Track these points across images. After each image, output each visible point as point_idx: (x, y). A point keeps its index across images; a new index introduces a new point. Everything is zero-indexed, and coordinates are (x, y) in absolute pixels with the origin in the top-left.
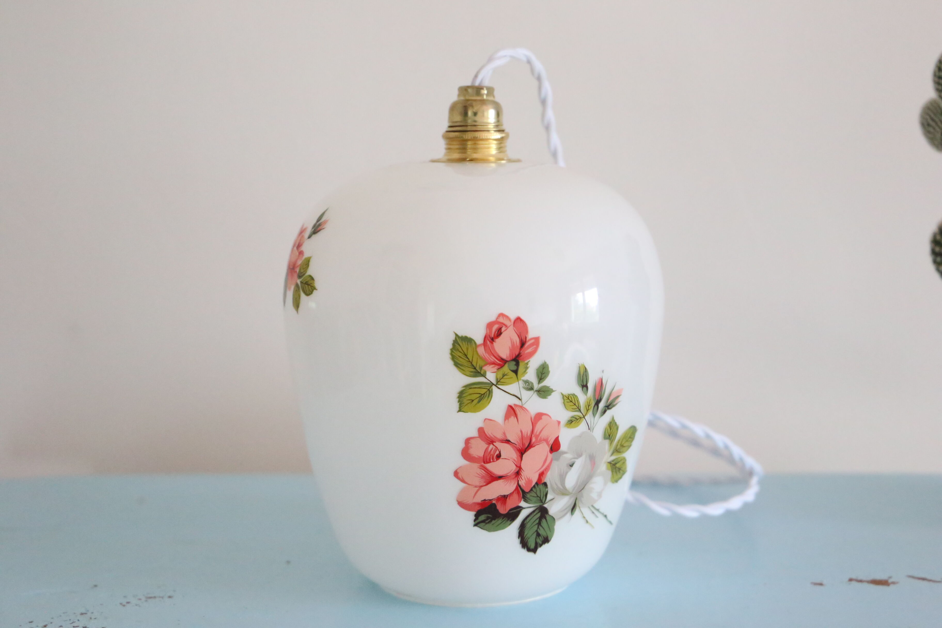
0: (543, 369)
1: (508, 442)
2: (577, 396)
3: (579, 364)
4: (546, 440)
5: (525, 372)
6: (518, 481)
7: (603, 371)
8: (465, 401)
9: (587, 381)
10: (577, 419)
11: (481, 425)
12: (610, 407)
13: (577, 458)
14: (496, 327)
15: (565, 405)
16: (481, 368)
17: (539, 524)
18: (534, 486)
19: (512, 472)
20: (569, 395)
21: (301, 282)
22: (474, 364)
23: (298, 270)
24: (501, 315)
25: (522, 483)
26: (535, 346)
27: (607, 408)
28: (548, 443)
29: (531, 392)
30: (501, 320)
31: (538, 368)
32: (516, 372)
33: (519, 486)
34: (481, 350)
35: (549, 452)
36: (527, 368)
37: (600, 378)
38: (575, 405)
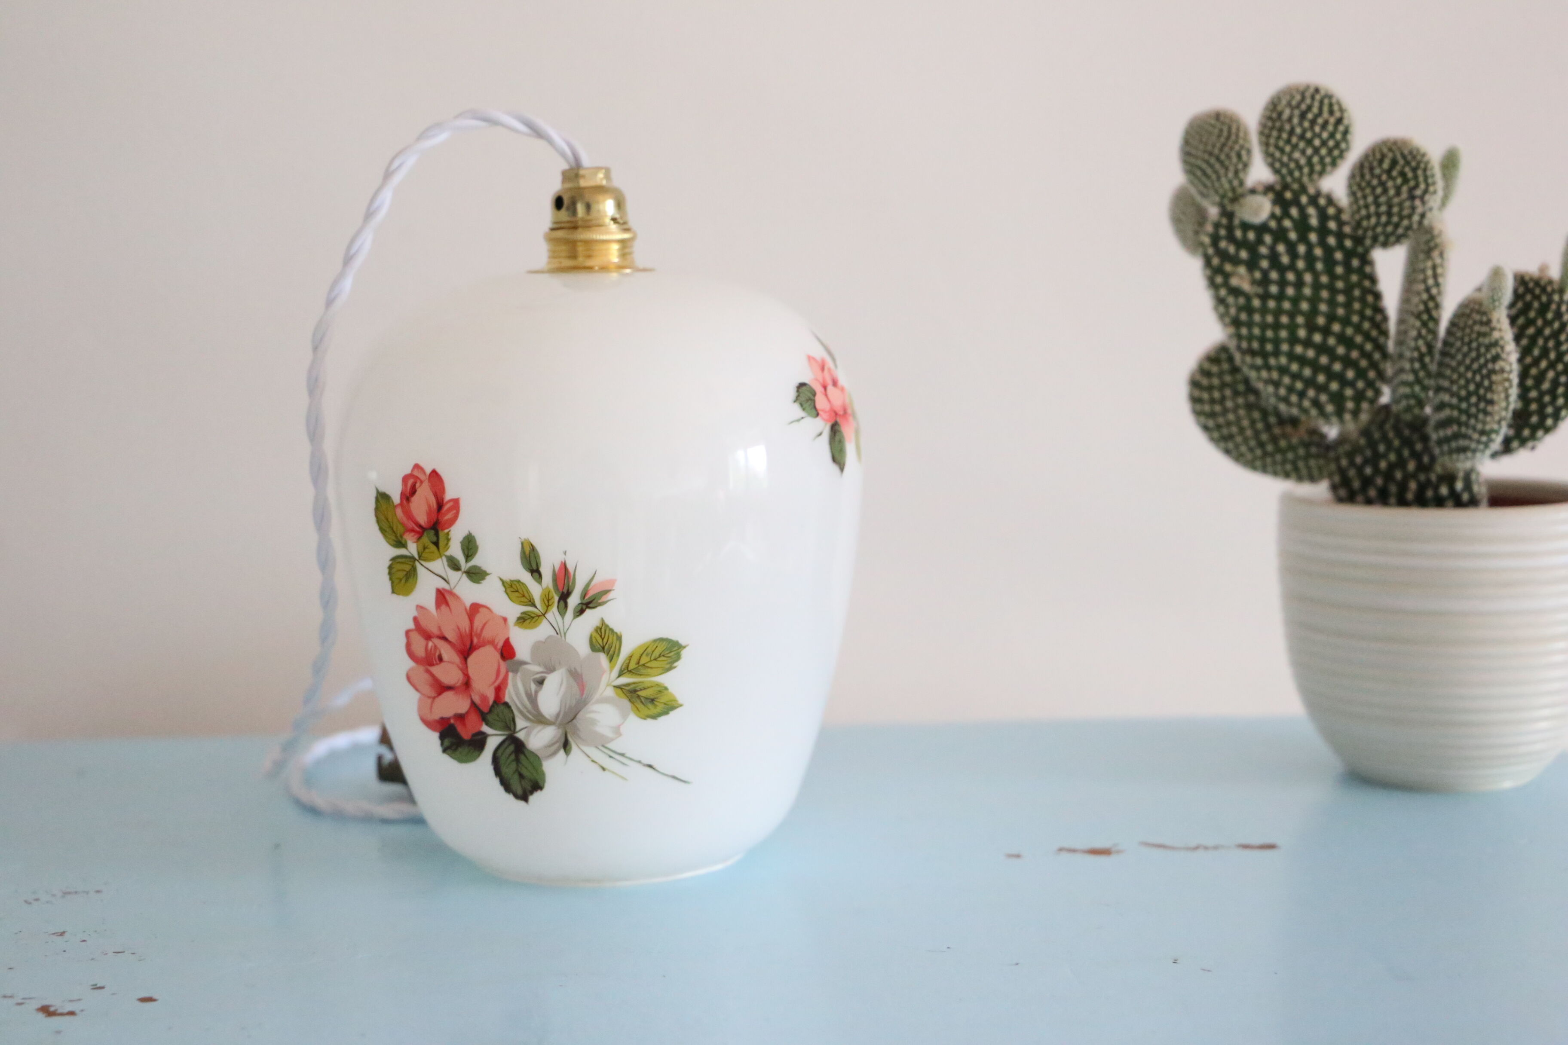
0: (469, 542)
1: (444, 638)
2: (525, 585)
3: (520, 538)
4: (492, 642)
5: (447, 546)
6: (471, 696)
7: (565, 553)
8: (396, 581)
9: (539, 564)
10: (533, 618)
11: (415, 613)
12: (591, 605)
13: (548, 673)
14: (411, 482)
15: (507, 594)
16: (401, 536)
17: (517, 760)
18: (493, 706)
19: (460, 682)
20: (511, 581)
22: (395, 530)
24: (416, 466)
25: (477, 699)
26: (455, 511)
27: (584, 607)
28: (495, 647)
29: (459, 573)
30: (416, 473)
31: (462, 541)
32: (436, 544)
33: (473, 703)
34: (399, 512)
35: (501, 661)
36: (448, 540)
37: (562, 562)
38: (524, 596)
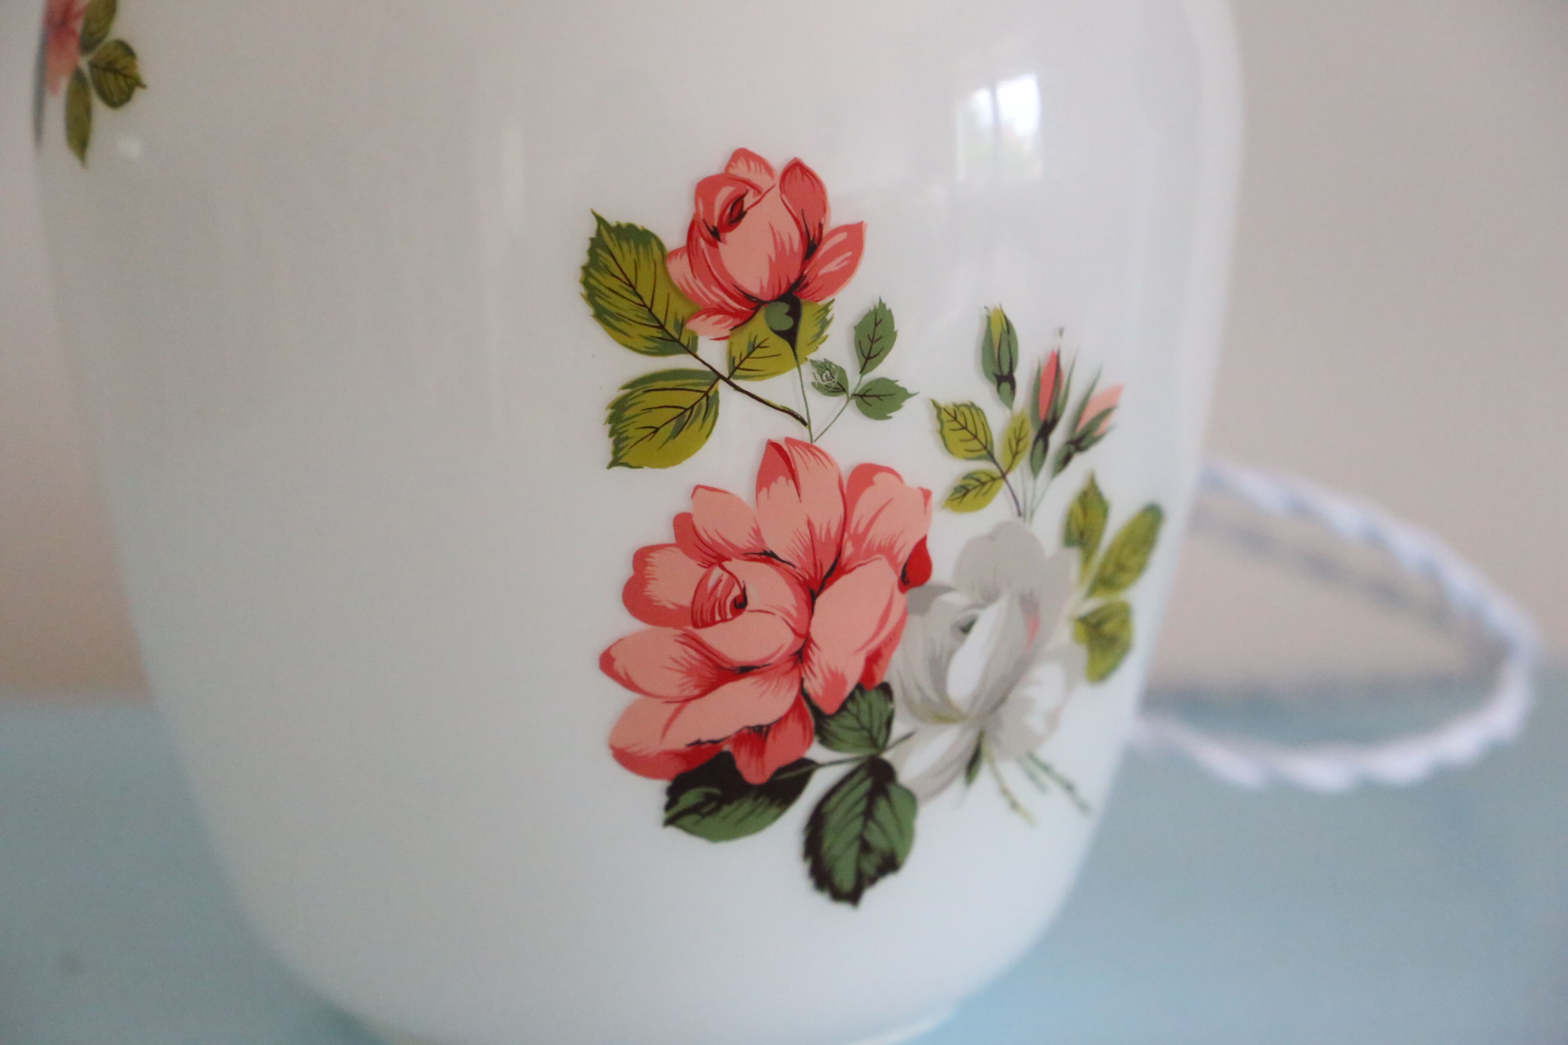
0: (876, 325)
1: (768, 557)
2: (983, 413)
3: (986, 308)
4: (888, 551)
5: (819, 337)
6: (802, 681)
7: (1061, 332)
8: (632, 432)
9: (1014, 361)
10: (983, 484)
11: (683, 505)
12: (1083, 444)
13: (982, 607)
14: (725, 194)
15: (943, 437)
16: (681, 326)
17: (868, 814)
18: (852, 696)
19: (785, 649)
20: (955, 405)
21: (93, 65)
22: (660, 314)
23: (78, 26)
24: (742, 155)
25: (815, 686)
26: (849, 254)
27: (1072, 448)
28: (892, 559)
29: (838, 401)
30: (741, 170)
31: (861, 324)
32: (790, 336)
33: (803, 694)
34: (680, 269)
35: (897, 592)
36: (825, 324)
37: (1053, 352)
38: (975, 437)
